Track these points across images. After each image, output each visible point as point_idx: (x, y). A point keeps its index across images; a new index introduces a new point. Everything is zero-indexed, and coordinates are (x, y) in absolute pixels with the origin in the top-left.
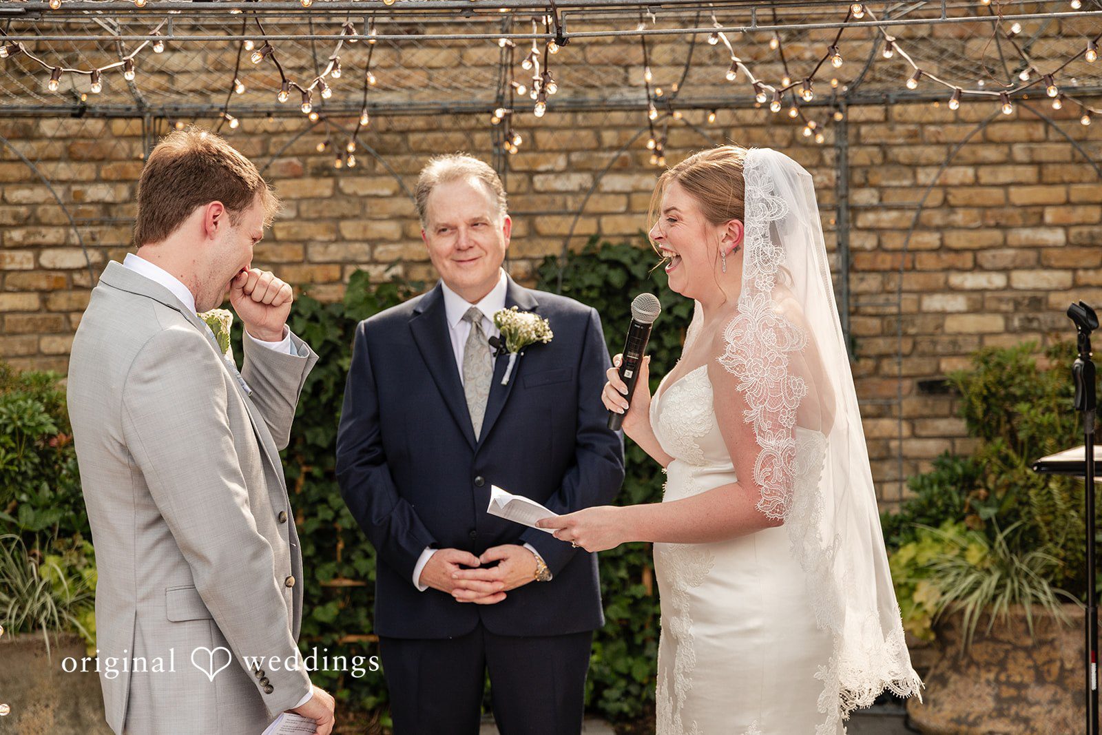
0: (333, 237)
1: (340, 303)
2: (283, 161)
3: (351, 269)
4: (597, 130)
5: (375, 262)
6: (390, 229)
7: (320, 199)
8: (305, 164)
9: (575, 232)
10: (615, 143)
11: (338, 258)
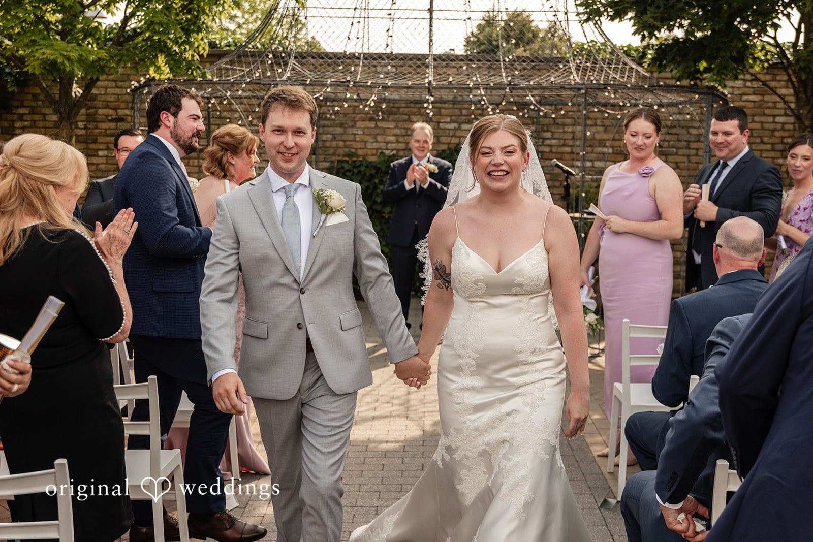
0: (374, 140)
1: (375, 162)
2: (360, 116)
3: (379, 151)
4: (460, 109)
5: (387, 149)
6: (392, 139)
7: (371, 128)
8: (366, 117)
9: (452, 142)
10: (466, 114)
11: (376, 147)
